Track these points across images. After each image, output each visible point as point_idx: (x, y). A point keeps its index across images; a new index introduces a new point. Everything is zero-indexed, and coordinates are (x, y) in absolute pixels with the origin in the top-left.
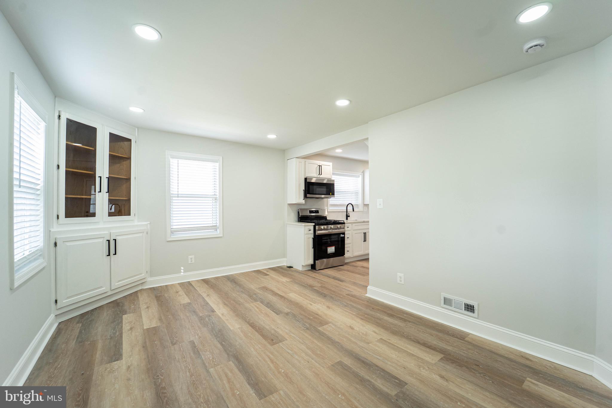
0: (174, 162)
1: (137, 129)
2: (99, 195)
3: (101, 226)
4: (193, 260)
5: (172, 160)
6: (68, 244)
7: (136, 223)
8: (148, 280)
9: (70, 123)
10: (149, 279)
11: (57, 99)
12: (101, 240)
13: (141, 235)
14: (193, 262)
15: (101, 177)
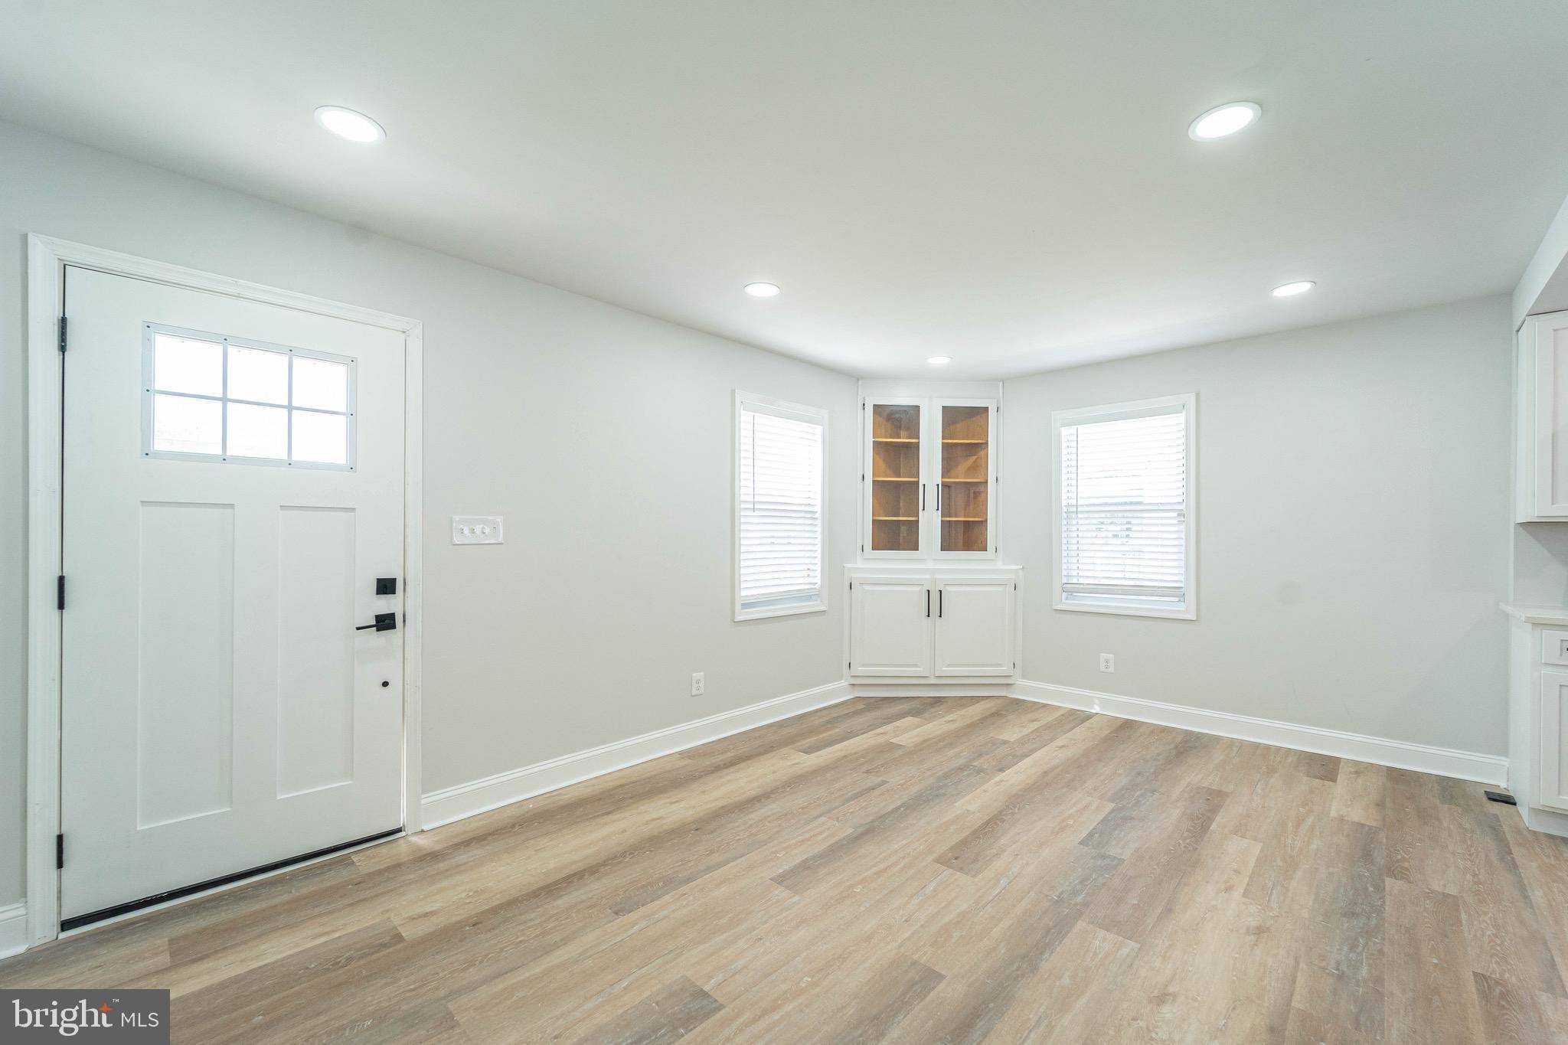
0: (1066, 433)
1: (1001, 384)
2: (923, 516)
3: (930, 565)
4: (1111, 664)
5: (1064, 431)
6: (867, 588)
7: (1001, 566)
8: (1017, 682)
9: (878, 409)
10: (1020, 682)
11: (860, 382)
12: (917, 589)
13: (1000, 589)
14: (1111, 670)
15: (924, 485)
